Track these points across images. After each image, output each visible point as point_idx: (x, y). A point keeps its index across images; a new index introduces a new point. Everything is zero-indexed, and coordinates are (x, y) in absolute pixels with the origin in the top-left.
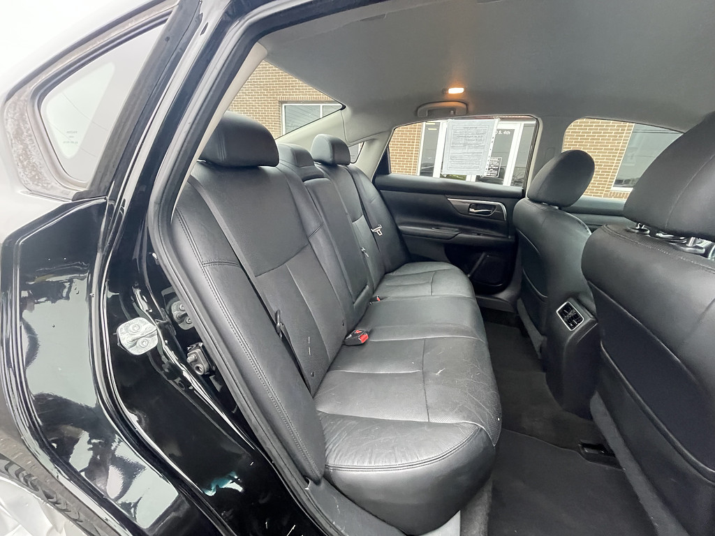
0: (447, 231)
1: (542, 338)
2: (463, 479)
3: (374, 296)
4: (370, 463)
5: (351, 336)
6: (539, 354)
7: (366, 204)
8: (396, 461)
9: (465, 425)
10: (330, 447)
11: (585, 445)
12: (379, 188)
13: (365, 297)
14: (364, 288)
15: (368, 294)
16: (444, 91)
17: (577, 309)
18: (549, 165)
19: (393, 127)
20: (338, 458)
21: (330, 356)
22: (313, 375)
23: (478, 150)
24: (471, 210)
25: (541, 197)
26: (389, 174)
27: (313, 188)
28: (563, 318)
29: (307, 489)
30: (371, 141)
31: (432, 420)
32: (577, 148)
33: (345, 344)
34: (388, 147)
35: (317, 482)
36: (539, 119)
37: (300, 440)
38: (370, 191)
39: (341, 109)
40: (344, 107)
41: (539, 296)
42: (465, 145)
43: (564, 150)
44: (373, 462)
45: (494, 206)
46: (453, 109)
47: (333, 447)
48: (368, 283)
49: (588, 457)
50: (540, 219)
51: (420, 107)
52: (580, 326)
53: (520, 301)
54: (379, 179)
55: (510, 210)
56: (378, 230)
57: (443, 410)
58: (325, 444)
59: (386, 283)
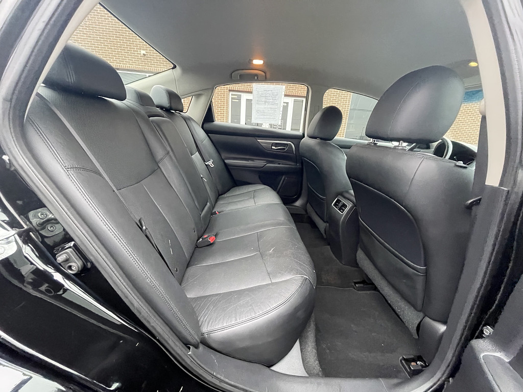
0: (259, 163)
1: (325, 224)
2: (300, 314)
3: (213, 211)
4: (236, 320)
5: (201, 239)
6: (324, 234)
7: (199, 143)
8: (255, 313)
9: (296, 278)
10: (202, 319)
11: (355, 283)
12: (208, 132)
13: (207, 212)
14: (206, 205)
15: (209, 208)
16: (251, 61)
17: (344, 201)
18: (318, 116)
19: (214, 87)
20: (210, 325)
21: (187, 256)
22: (177, 271)
23: (273, 106)
24: (273, 147)
25: (316, 134)
26: (214, 122)
27: (158, 124)
28: (336, 207)
29: (190, 353)
30: (198, 96)
31: (274, 281)
32: (331, 105)
33: (197, 247)
34: (211, 101)
35: (196, 347)
36: (309, 87)
37: (179, 314)
38: (201, 134)
39: (173, 68)
40: (175, 67)
41: (321, 198)
42: (265, 102)
43: (324, 106)
44: (238, 319)
45: (287, 144)
46: (256, 75)
47: (204, 318)
48: (209, 201)
49: (359, 289)
50: (317, 148)
51: (235, 71)
52: (346, 210)
53: (308, 204)
54: (207, 126)
55: (297, 146)
56: (210, 163)
57: (280, 273)
58: (197, 317)
59: (220, 202)
